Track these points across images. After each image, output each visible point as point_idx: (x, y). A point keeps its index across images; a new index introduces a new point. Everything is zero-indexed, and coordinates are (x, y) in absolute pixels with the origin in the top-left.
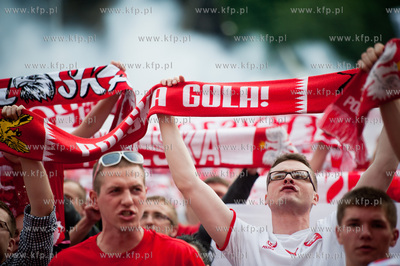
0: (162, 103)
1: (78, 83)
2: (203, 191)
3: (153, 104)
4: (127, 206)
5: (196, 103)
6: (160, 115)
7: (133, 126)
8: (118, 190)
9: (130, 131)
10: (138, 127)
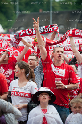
0: (71, 34)
1: (49, 29)
2: (78, 53)
3: (69, 34)
4: (60, 55)
5: (78, 34)
6: (70, 36)
7: (64, 38)
8: (58, 52)
9: (63, 39)
10: (65, 38)
